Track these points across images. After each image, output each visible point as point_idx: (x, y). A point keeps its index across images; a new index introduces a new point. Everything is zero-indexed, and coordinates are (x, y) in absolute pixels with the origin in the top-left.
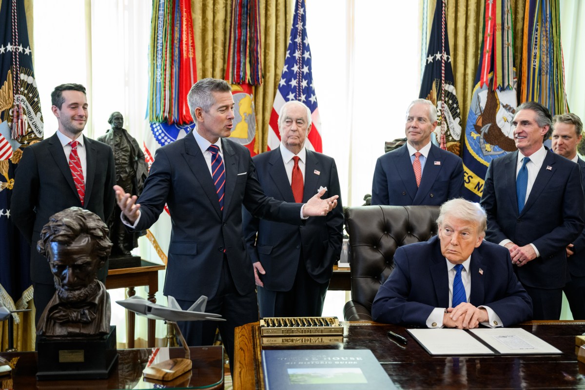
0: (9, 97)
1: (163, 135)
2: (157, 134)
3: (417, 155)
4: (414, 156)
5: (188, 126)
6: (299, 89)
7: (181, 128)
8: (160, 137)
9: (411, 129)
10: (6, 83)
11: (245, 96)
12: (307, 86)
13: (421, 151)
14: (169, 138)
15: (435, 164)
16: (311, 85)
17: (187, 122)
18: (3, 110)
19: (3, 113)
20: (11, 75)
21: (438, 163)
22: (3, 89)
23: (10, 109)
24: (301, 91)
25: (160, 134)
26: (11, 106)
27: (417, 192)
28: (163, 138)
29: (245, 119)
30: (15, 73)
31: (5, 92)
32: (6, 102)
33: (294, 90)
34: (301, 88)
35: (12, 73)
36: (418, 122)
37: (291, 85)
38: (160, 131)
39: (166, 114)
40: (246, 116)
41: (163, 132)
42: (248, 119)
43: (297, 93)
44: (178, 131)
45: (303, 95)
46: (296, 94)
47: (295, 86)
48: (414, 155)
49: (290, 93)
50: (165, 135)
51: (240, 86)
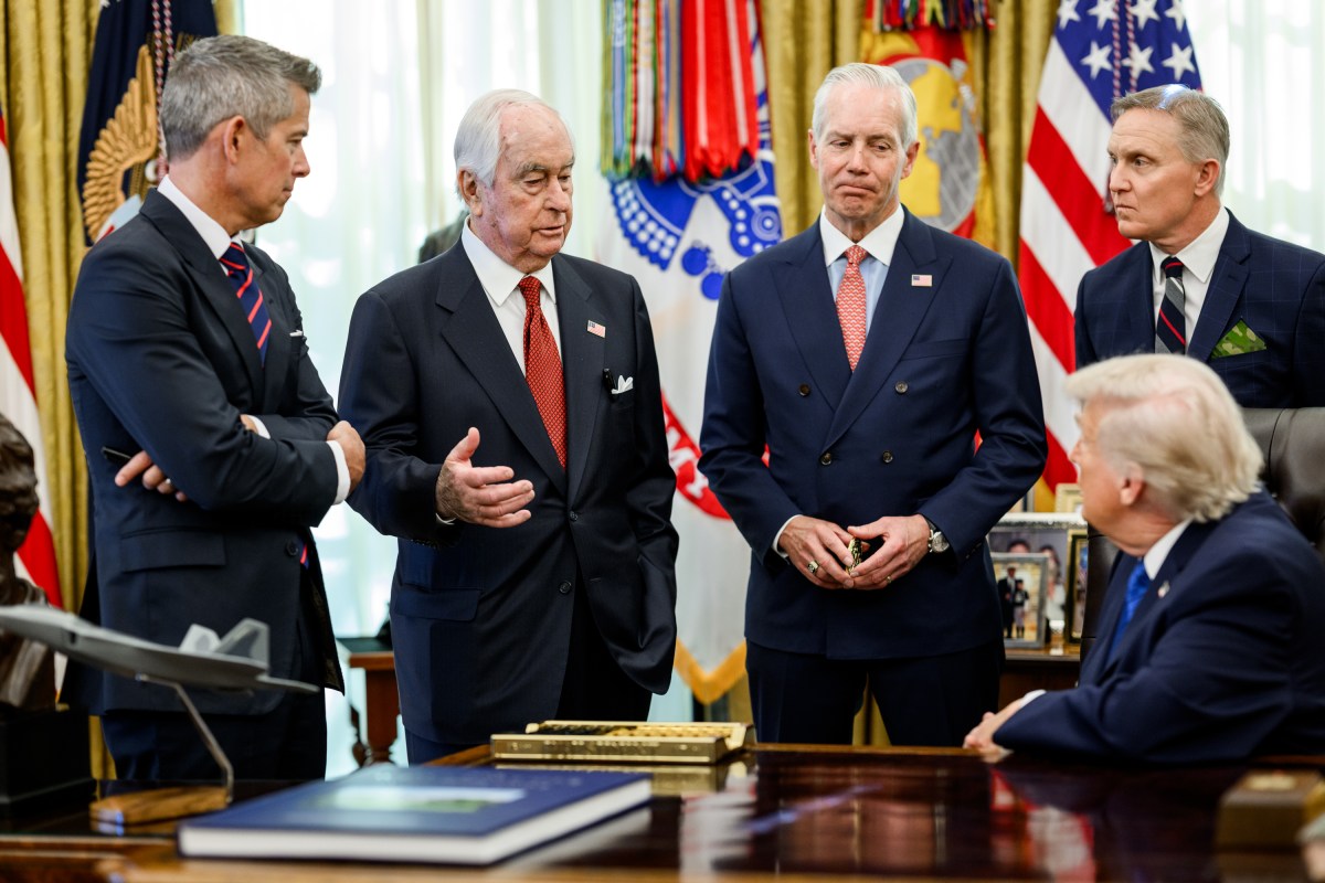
0: (144, 126)
1: (642, 217)
2: (627, 214)
3: (854, 258)
4: (843, 261)
5: (727, 184)
6: (1123, 30)
7: (702, 193)
8: (633, 226)
9: (844, 176)
10: (135, 85)
11: (925, 70)
12: (1154, 16)
13: (867, 244)
14: (660, 226)
15: (914, 283)
16: (1170, 13)
17: (714, 169)
18: (128, 165)
19: (128, 174)
20: (148, 61)
21: (925, 280)
22: (127, 106)
23: (147, 161)
24: (1131, 35)
25: (634, 216)
26: (149, 152)
27: (847, 385)
28: (642, 227)
29: (928, 151)
30: (159, 53)
31: (133, 111)
32: (135, 140)
33: (1104, 38)
34: (1131, 26)
35: (153, 55)
36: (868, 153)
37: (1095, 19)
38: (635, 206)
39: (644, 150)
40: (929, 138)
41: (642, 208)
42: (941, 145)
43: (1117, 45)
44: (691, 202)
45: (1142, 48)
46: (1114, 48)
47: (1109, 22)
48: (844, 256)
49: (1094, 46)
50: (651, 218)
51: (907, 36)
